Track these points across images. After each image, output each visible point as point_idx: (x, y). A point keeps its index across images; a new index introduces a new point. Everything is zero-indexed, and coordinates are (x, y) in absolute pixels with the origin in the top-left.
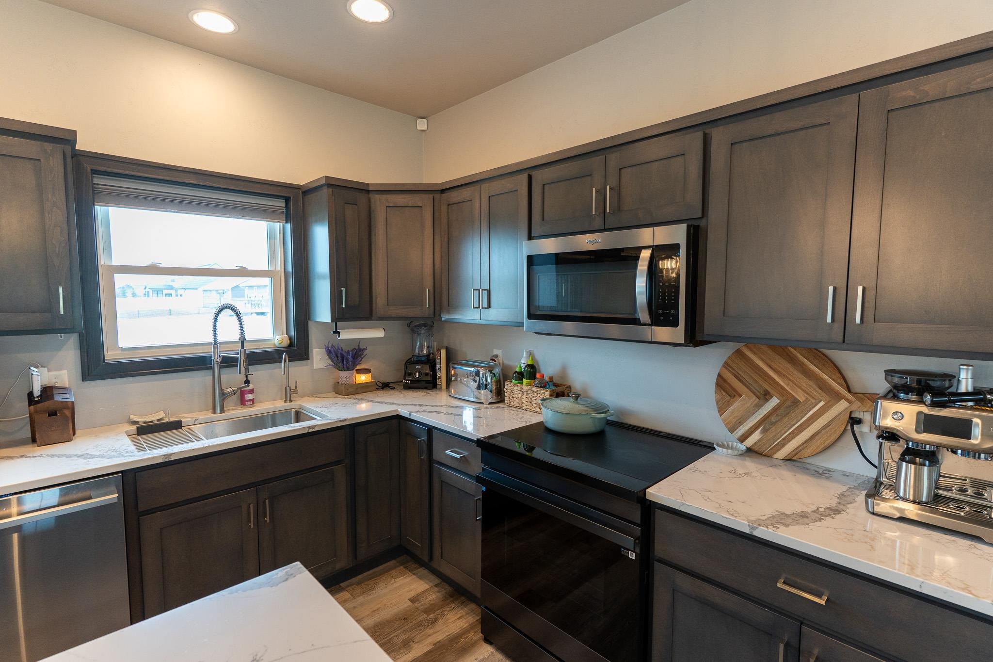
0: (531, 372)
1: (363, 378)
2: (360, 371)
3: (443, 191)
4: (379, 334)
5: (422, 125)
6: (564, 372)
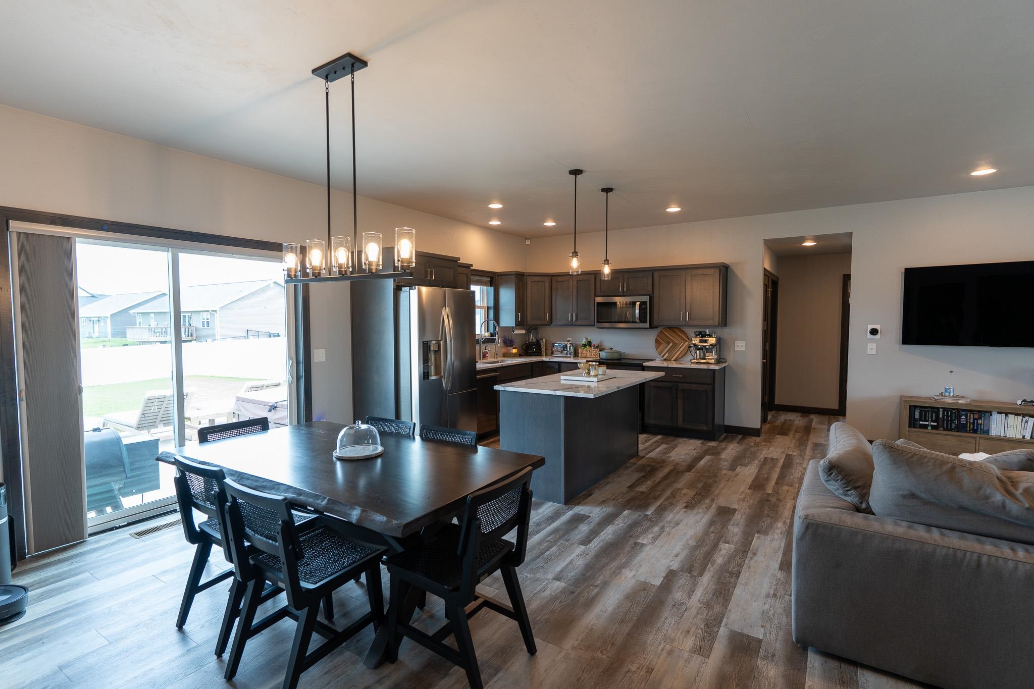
0: (589, 344)
1: (514, 351)
2: (514, 348)
4: (523, 332)
5: (528, 242)
6: (601, 342)
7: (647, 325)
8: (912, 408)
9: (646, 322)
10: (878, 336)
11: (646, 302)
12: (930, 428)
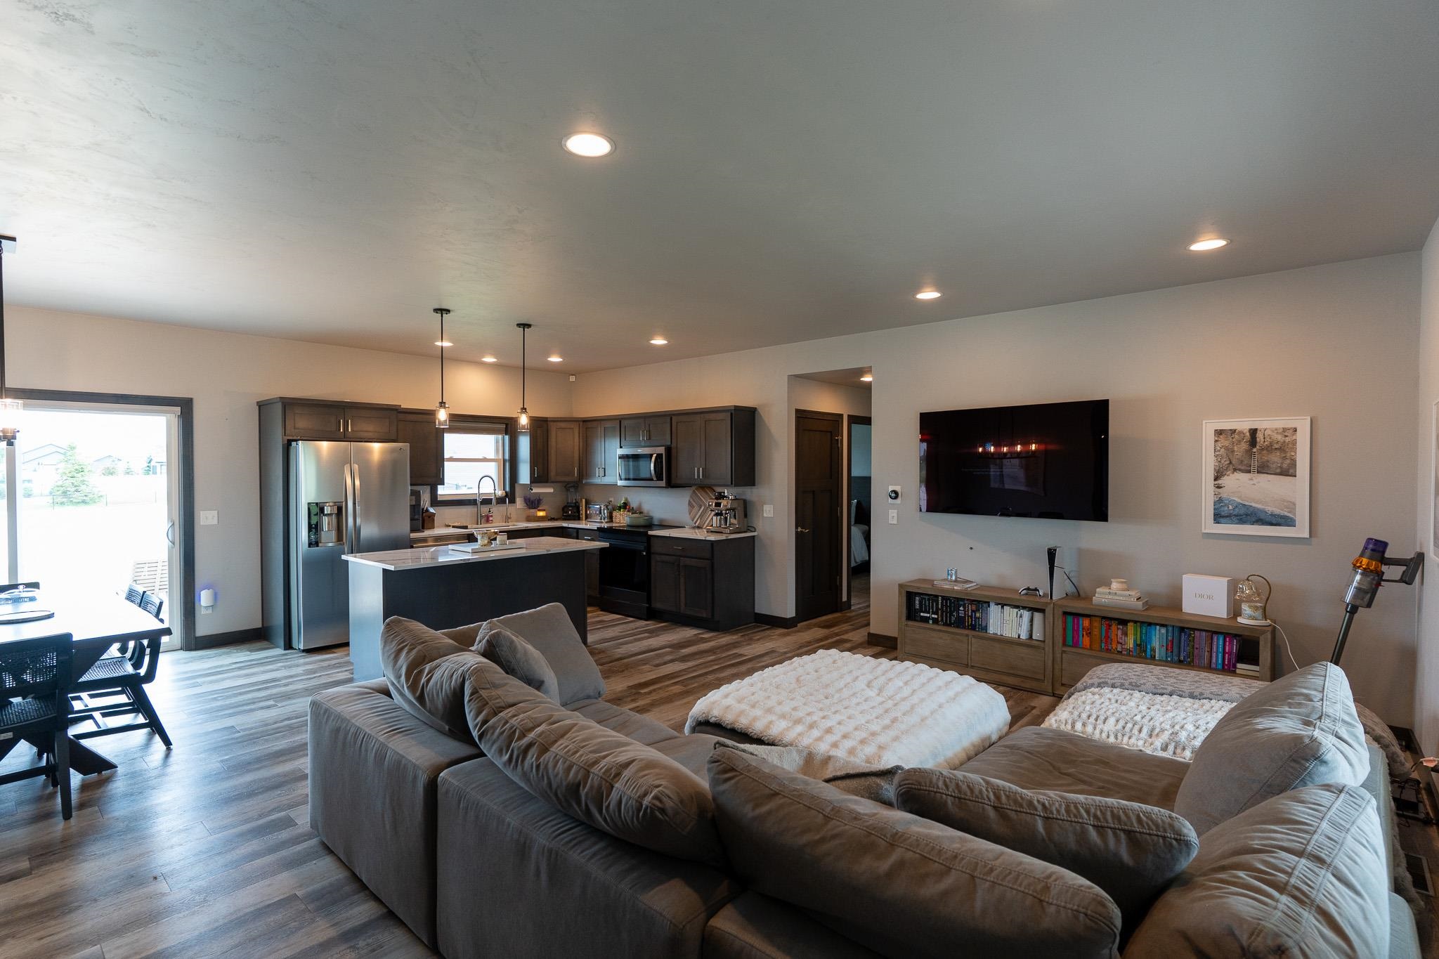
0: (625, 506)
1: (541, 514)
2: (539, 510)
3: (584, 421)
4: (551, 490)
5: (572, 379)
6: (639, 504)
7: (663, 483)
8: (910, 596)
9: (663, 480)
10: (898, 501)
11: (662, 454)
12: (931, 622)
